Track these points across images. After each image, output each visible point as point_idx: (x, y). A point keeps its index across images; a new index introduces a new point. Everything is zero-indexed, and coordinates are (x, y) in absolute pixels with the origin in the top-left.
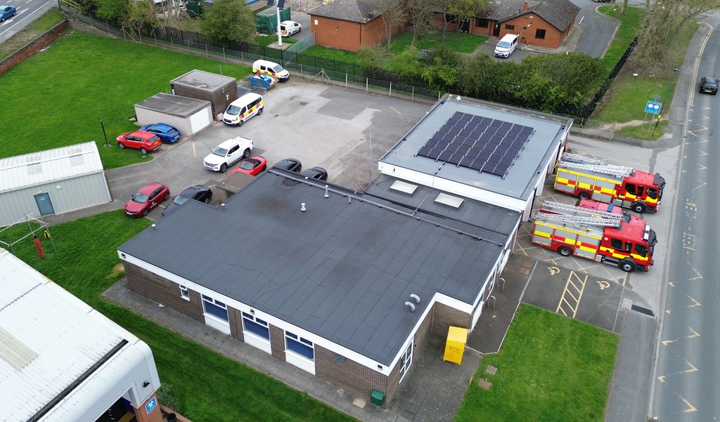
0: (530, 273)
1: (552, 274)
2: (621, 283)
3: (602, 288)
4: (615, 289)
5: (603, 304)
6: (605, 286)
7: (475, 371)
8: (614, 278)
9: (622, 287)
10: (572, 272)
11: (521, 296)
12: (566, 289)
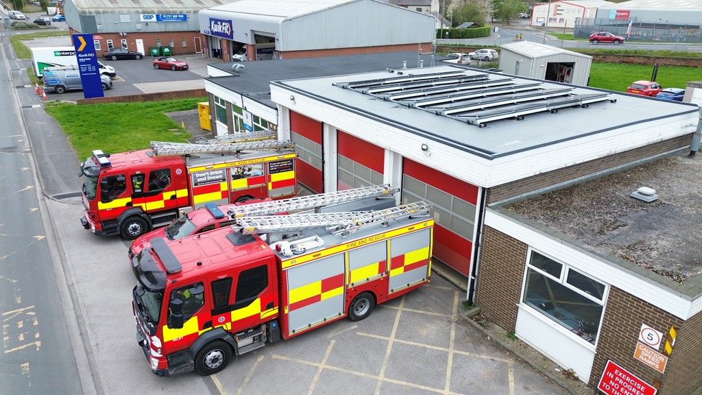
7: (188, 131)
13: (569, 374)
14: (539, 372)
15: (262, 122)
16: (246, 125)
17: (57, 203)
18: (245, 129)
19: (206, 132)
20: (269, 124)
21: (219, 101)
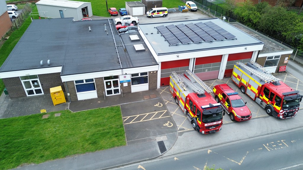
0: (147, 99)
1: (155, 105)
2: (179, 130)
3: (164, 125)
4: (171, 130)
5: (150, 130)
6: (168, 125)
7: (53, 111)
8: (181, 126)
9: (176, 132)
10: (166, 111)
11: (124, 104)
12: (148, 114)
13: (272, 73)
15: (142, 74)
16: (124, 81)
17: (170, 151)
18: (122, 83)
19: (63, 105)
20: (150, 72)
21: (84, 81)
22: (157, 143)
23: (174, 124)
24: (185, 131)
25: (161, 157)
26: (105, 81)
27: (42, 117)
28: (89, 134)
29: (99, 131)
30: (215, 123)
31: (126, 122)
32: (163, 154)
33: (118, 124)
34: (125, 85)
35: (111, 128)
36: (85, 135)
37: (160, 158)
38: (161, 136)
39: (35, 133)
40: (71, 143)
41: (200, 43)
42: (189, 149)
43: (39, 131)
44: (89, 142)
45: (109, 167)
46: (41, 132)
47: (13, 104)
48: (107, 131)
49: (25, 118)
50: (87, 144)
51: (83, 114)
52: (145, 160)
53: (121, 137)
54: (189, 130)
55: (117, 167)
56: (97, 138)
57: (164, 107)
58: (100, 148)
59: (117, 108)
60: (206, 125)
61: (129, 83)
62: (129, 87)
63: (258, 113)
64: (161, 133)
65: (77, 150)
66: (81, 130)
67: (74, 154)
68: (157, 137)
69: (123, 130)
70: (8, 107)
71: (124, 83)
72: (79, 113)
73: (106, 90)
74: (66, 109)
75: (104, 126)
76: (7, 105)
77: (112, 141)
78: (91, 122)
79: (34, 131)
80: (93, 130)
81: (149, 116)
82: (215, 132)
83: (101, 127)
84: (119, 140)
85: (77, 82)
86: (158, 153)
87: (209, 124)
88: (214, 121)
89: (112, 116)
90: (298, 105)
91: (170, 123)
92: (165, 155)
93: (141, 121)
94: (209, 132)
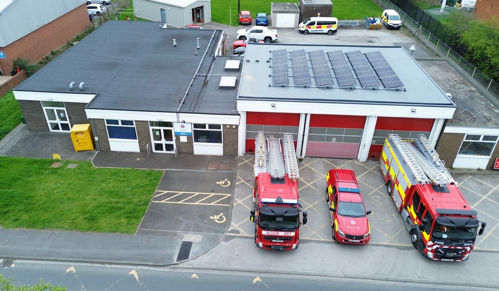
0: (211, 170)
1: (218, 183)
2: (229, 232)
3: (211, 218)
4: (217, 228)
5: (184, 220)
6: (217, 219)
7: (70, 160)
8: (236, 226)
9: (223, 233)
10: (230, 195)
11: (173, 170)
12: (198, 193)
13: (479, 170)
14: (478, 174)
15: (211, 126)
16: (181, 133)
17: (194, 261)
18: (178, 136)
19: (88, 152)
20: (225, 125)
21: (120, 122)
22: (181, 243)
23: (229, 219)
24: (238, 235)
25: (173, 266)
26: (151, 128)
27: (52, 164)
28: (94, 203)
29: (110, 202)
30: (282, 234)
31: (156, 199)
32: (179, 262)
33: (143, 199)
34: (184, 139)
35: (129, 203)
36: (87, 203)
37: (171, 268)
38: (194, 234)
39: (27, 185)
40: (63, 211)
41: (328, 88)
42: (226, 267)
43: (34, 183)
44: (86, 216)
45: (89, 260)
46: (36, 185)
47: (27, 139)
48: (121, 205)
49: (30, 161)
50: (82, 217)
51: (105, 172)
52: (147, 265)
53: (134, 220)
54: (246, 235)
55: (101, 263)
56: (99, 213)
57: (231, 189)
58: (95, 228)
59: (158, 174)
60: (264, 233)
61: (190, 137)
62: (189, 144)
63: (393, 236)
64: (198, 230)
65: (63, 223)
66: (88, 195)
67: (57, 228)
68: (187, 235)
69: (144, 211)
70: (19, 142)
71: (181, 137)
72: (101, 169)
73: (153, 142)
74: (88, 160)
75: (122, 197)
76: (20, 138)
77: (118, 222)
78: (108, 187)
79: (28, 182)
80: (103, 199)
81: (197, 198)
82: (281, 249)
83: (116, 198)
84: (128, 223)
85: (109, 121)
86: (172, 259)
87: (271, 233)
88: (281, 230)
89: (142, 185)
90: (470, 240)
91: (223, 217)
92: (181, 265)
93: (180, 202)
94: (270, 246)
